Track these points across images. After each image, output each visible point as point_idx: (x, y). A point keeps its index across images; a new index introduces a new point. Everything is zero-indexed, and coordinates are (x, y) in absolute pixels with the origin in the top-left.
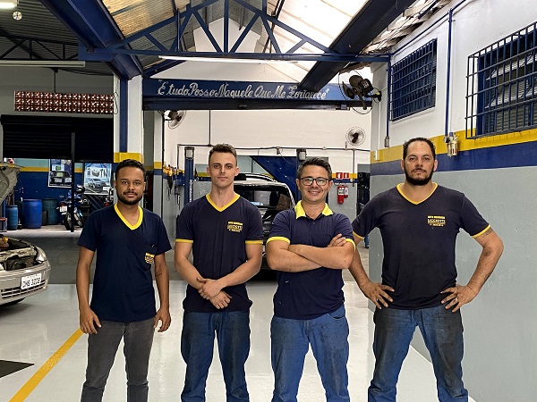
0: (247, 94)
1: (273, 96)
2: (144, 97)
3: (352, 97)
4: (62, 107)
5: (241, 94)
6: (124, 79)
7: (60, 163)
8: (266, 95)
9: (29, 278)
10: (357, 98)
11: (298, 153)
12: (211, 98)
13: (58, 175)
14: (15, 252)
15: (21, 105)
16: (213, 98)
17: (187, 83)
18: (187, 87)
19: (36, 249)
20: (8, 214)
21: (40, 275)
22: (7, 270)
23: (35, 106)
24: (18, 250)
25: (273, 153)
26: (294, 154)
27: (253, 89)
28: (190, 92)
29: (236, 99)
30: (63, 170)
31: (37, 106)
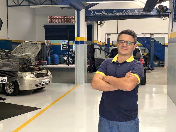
0: (123, 14)
1: (133, 14)
2: (86, 17)
3: (160, 13)
4: (64, 21)
5: (121, 14)
6: (78, 11)
7: (65, 41)
8: (131, 14)
9: (44, 80)
10: (161, 13)
11: (151, 35)
12: (110, 16)
13: (65, 46)
14: (40, 72)
15: (51, 21)
16: (111, 16)
17: (101, 11)
18: (101, 12)
19: (47, 71)
20: (47, 60)
21: (48, 80)
22: (37, 77)
23: (55, 21)
24: (41, 71)
25: (142, 36)
26: (149, 36)
27: (126, 12)
28: (102, 14)
29: (119, 16)
30: (66, 44)
31: (56, 21)
